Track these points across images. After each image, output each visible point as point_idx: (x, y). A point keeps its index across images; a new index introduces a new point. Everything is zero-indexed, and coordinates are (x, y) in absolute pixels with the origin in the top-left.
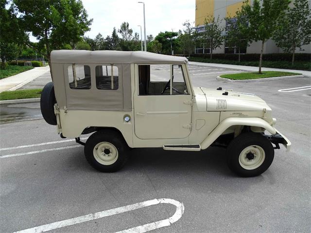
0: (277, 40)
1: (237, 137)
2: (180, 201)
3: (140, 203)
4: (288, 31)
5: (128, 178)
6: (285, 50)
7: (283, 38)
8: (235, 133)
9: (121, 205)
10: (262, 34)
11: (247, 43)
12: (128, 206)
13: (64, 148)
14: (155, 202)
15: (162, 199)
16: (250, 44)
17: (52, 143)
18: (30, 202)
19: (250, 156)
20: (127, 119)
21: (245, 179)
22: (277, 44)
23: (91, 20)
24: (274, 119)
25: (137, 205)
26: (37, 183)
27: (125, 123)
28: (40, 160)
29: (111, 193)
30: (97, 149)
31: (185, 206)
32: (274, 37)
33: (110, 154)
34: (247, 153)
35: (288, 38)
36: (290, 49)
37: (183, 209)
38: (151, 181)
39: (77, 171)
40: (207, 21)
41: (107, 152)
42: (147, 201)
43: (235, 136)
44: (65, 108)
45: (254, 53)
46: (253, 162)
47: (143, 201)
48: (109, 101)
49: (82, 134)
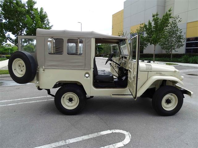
0: (162, 45)
1: (158, 90)
2: (126, 131)
3: (98, 133)
4: (168, 40)
5: (86, 118)
6: (166, 51)
7: (165, 44)
8: (156, 87)
9: (85, 135)
10: (154, 40)
11: (143, 47)
12: (90, 135)
13: (36, 101)
14: (109, 132)
15: (113, 130)
16: (145, 48)
17: (26, 99)
18: (14, 135)
19: (168, 102)
20: (87, 75)
21: (166, 117)
22: (161, 48)
23: (52, 26)
24: (182, 77)
25: (96, 134)
26: (18, 122)
27: (85, 78)
28: (18, 109)
29: (75, 127)
30: (64, 98)
31: (131, 134)
32: (160, 43)
33: (73, 101)
34: (166, 99)
35: (168, 44)
36: (169, 51)
37: (130, 136)
38: (102, 119)
39: (47, 115)
40: (120, 34)
41: (71, 100)
42: (103, 132)
43: (156, 89)
44: (43, 67)
45: (148, 53)
46: (170, 105)
47: (100, 131)
48: (75, 63)
49: (53, 88)
